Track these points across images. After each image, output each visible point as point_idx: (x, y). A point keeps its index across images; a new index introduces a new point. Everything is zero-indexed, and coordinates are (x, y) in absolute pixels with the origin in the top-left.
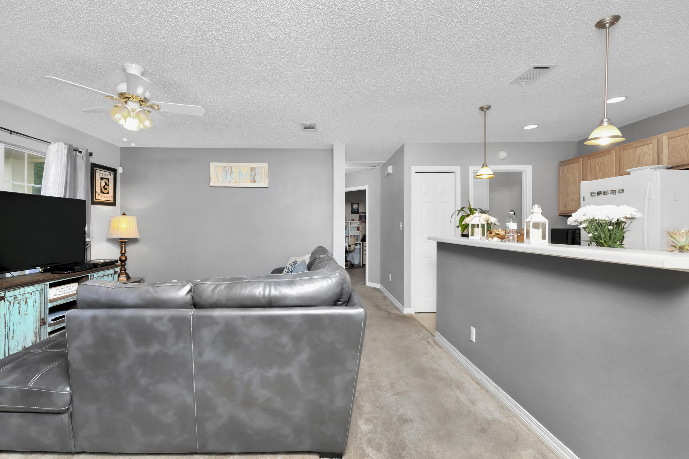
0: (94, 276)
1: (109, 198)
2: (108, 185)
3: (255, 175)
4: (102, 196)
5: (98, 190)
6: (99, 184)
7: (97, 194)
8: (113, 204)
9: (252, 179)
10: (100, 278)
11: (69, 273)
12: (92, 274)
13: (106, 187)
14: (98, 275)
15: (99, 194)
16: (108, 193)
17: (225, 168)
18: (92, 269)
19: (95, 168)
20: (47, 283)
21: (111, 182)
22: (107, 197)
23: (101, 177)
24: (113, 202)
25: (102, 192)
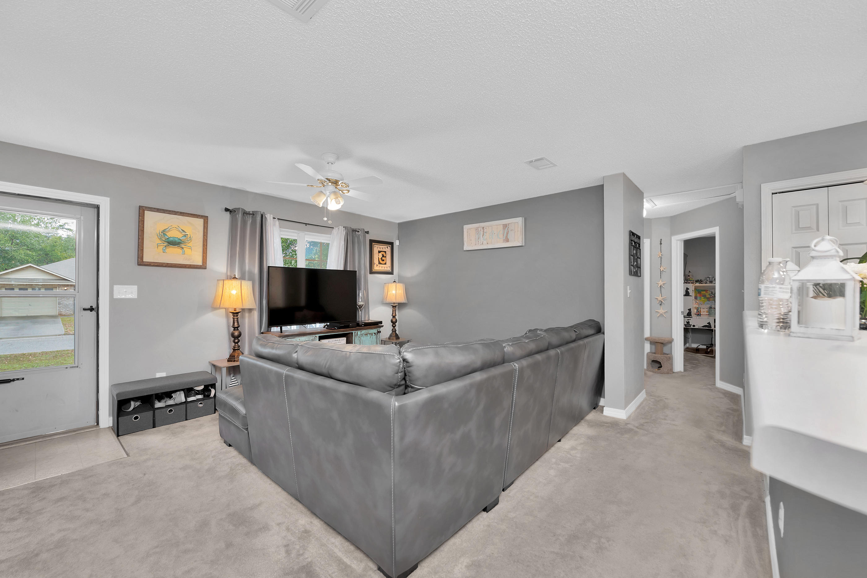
0: (357, 333)
1: (387, 268)
2: (386, 257)
3: (508, 234)
4: (380, 266)
5: (376, 261)
6: (377, 257)
7: (375, 265)
8: (391, 273)
9: (504, 238)
10: (363, 335)
11: (336, 329)
12: (355, 331)
13: (383, 258)
14: (362, 333)
15: (377, 265)
16: (385, 264)
17: (477, 229)
18: (356, 327)
19: (373, 244)
20: (316, 335)
21: (388, 254)
22: (384, 267)
23: (379, 251)
24: (390, 271)
25: (380, 263)
